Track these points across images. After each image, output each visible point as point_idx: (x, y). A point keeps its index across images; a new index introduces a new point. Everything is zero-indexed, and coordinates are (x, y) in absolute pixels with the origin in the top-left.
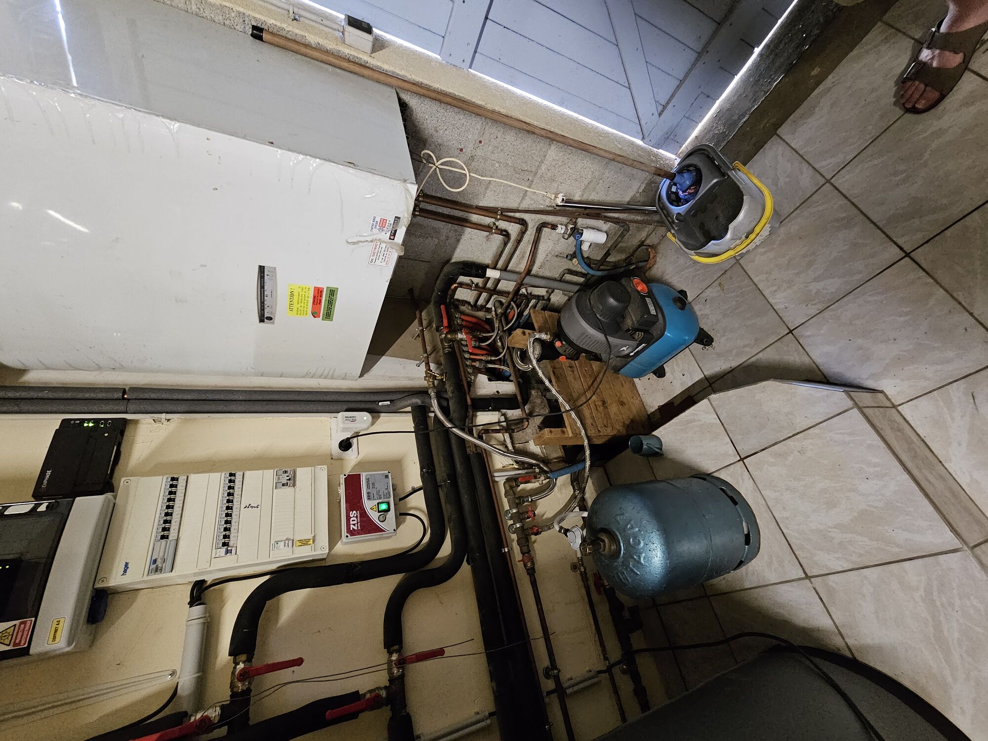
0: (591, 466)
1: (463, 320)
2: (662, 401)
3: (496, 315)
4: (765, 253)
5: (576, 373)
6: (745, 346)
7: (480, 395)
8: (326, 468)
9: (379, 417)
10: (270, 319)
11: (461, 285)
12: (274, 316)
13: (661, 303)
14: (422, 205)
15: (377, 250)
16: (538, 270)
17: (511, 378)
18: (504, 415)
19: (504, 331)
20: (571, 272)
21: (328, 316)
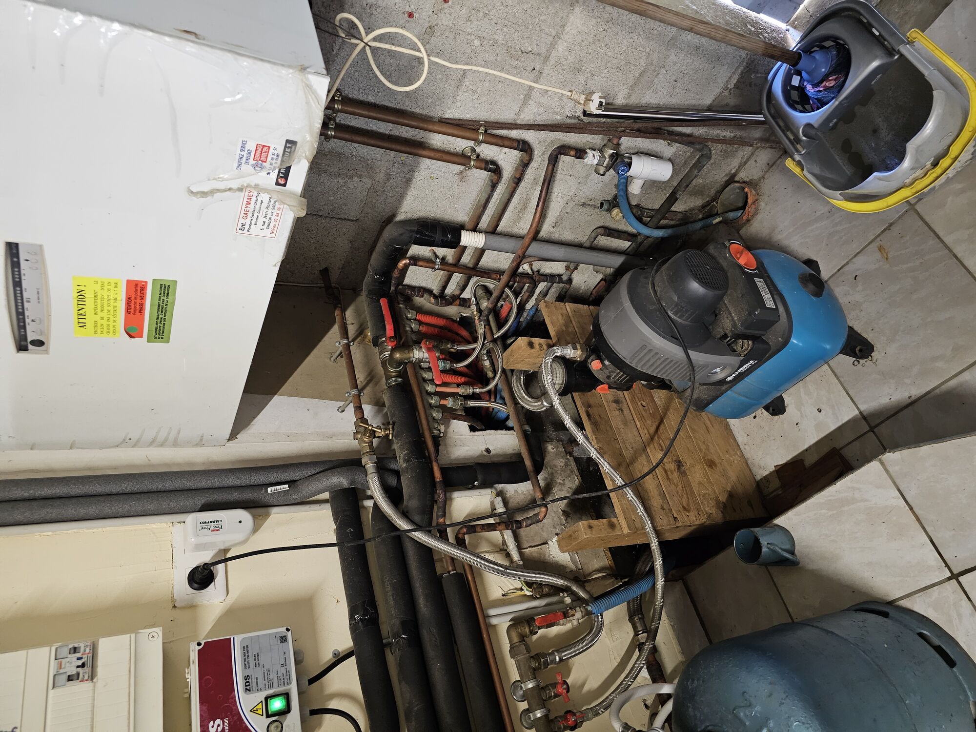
0: (665, 587)
1: (420, 323)
2: (783, 458)
3: (480, 311)
4: (963, 191)
5: (626, 412)
6: (935, 359)
7: (456, 459)
8: (161, 634)
9: (268, 515)
10: (39, 343)
11: (416, 260)
12: (48, 338)
13: (780, 285)
14: (341, 118)
15: (252, 206)
16: (552, 230)
17: (510, 423)
18: (500, 494)
19: (494, 341)
20: (610, 232)
21: (160, 333)
